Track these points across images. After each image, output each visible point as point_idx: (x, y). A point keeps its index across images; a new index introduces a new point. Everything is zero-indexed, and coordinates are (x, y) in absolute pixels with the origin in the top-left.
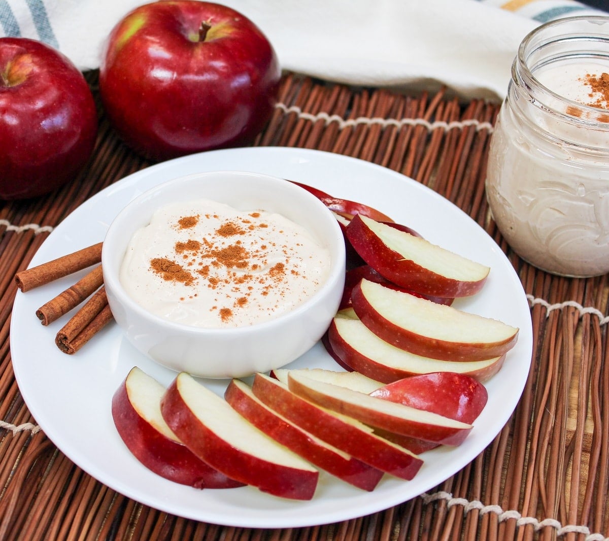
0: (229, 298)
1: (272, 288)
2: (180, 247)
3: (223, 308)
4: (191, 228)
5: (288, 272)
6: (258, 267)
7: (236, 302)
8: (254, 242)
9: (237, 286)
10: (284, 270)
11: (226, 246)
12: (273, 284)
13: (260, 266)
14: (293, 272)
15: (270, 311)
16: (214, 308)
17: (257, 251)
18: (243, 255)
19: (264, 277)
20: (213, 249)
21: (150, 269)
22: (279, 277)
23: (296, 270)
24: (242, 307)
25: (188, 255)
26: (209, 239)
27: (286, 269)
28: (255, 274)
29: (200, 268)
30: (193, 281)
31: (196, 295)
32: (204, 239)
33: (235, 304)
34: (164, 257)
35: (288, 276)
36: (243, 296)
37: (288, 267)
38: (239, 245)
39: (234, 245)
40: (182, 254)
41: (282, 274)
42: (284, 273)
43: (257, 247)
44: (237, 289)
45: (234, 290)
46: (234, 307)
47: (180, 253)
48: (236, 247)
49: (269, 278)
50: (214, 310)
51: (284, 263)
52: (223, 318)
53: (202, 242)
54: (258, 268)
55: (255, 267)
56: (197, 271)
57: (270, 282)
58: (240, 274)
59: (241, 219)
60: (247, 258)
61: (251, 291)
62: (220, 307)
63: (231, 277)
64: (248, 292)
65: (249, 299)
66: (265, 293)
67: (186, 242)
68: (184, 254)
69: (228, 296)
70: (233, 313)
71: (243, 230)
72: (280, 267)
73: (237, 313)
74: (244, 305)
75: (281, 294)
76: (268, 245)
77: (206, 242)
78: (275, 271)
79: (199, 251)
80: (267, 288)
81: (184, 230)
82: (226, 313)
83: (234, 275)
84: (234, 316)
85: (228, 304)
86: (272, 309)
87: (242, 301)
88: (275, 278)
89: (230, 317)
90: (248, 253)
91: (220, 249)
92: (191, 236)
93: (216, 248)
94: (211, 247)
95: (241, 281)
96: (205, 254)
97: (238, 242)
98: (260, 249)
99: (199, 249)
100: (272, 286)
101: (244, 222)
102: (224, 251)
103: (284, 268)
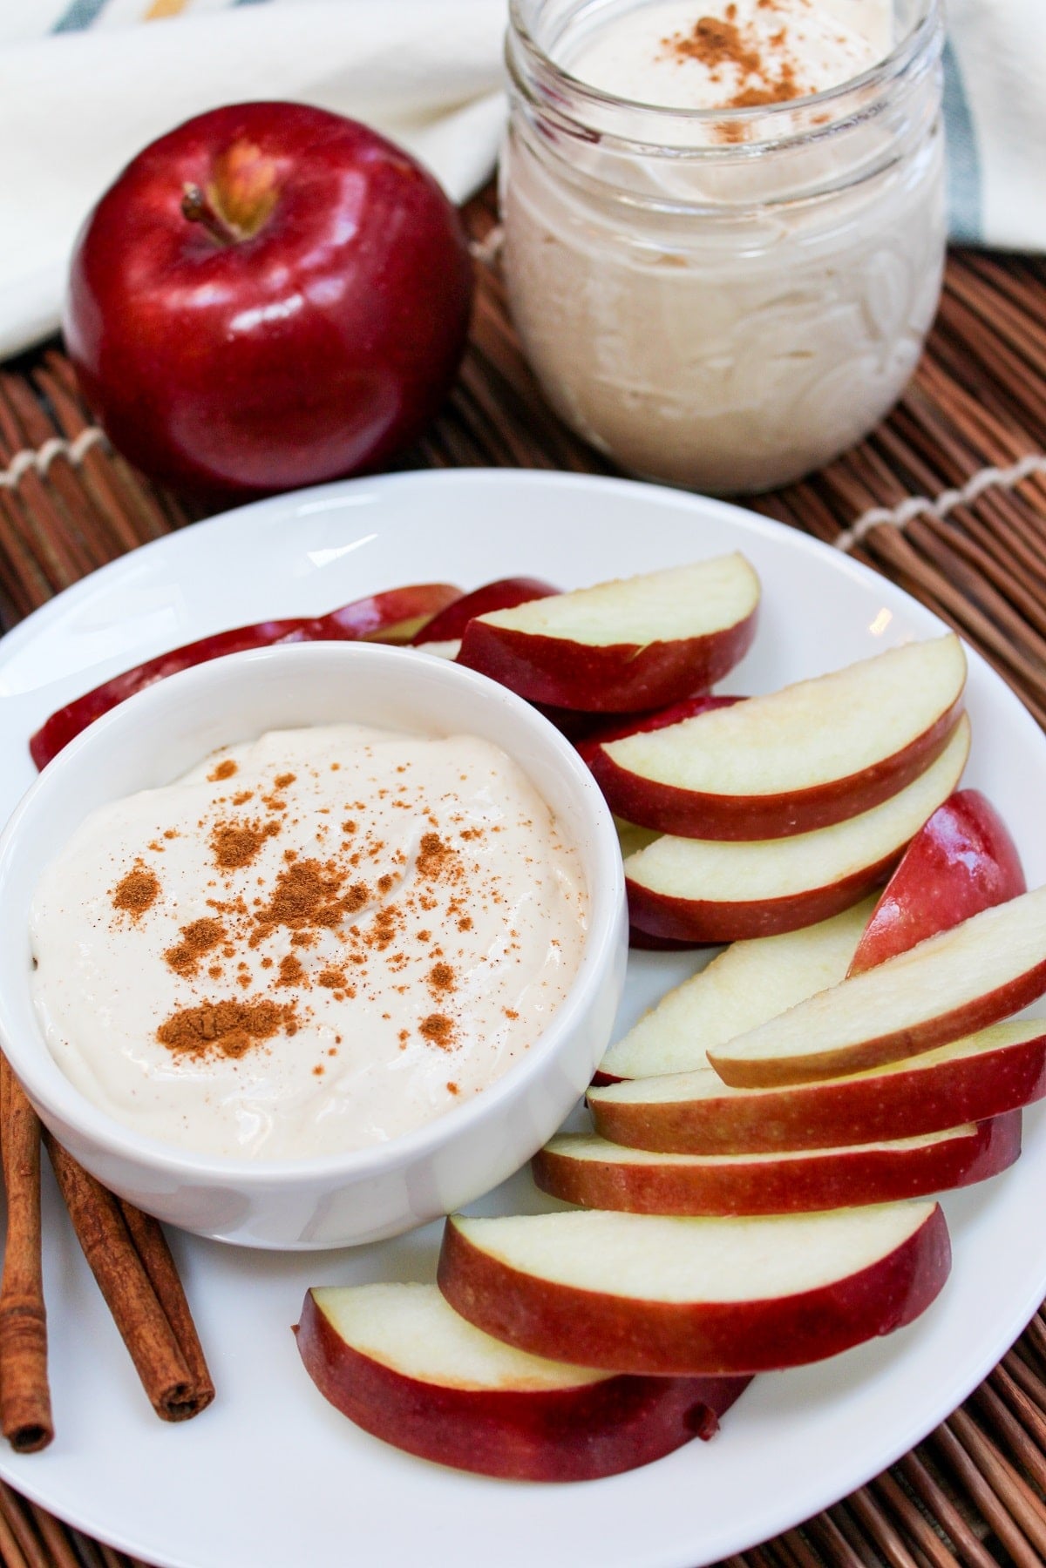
0: (406, 991)
1: (463, 900)
2: (180, 960)
3: (420, 1023)
4: (157, 900)
5: (456, 843)
6: (392, 878)
7: (433, 988)
8: (319, 831)
9: (391, 951)
10: (446, 845)
11: (272, 885)
12: (457, 893)
13: (395, 875)
14: (466, 835)
15: (514, 953)
16: (403, 1036)
17: (346, 846)
18: (325, 876)
19: (422, 890)
20: (253, 910)
21: (176, 1060)
22: (449, 867)
23: (466, 826)
24: (455, 990)
25: (215, 964)
26: (221, 896)
27: (448, 839)
28: (396, 897)
29: (275, 973)
30: (296, 1013)
31: (338, 1040)
32: (211, 903)
33: (434, 994)
34: (174, 1010)
35: (469, 852)
36: (431, 964)
37: (448, 833)
38: (296, 862)
39: (285, 869)
40: (200, 972)
41: (450, 855)
42: (450, 851)
43: (337, 835)
44: (398, 958)
45: (396, 965)
46: (439, 1001)
47: (194, 971)
48: (294, 869)
49: (433, 886)
50: (408, 1040)
51: (432, 830)
52: (442, 1043)
53: (212, 913)
54: (395, 882)
55: (385, 883)
56: (277, 986)
57: (443, 893)
58: (365, 921)
59: (222, 800)
60: (343, 877)
61: (432, 940)
62: (413, 1027)
63: (354, 944)
64: (428, 947)
65: (449, 959)
66: (465, 924)
67: (182, 938)
68: (207, 968)
69: (401, 989)
70: (449, 1017)
71: (265, 822)
72: (432, 846)
73: (459, 1012)
74: (454, 983)
75: (496, 901)
76: (354, 815)
77: (221, 907)
78: (431, 861)
79: (229, 938)
80: (453, 909)
81: (147, 915)
82: (436, 1029)
83: (355, 931)
84: (457, 1021)
85: (422, 1004)
86: (514, 946)
87: (442, 977)
88: (443, 874)
89: (454, 1032)
90: (330, 867)
91: (267, 900)
92: (175, 917)
93: (257, 902)
94: (242, 910)
95: (385, 937)
96: (249, 933)
97: (289, 856)
98: (347, 837)
99: (224, 932)
100: (457, 896)
101: (238, 802)
102: (279, 896)
103: (442, 840)
